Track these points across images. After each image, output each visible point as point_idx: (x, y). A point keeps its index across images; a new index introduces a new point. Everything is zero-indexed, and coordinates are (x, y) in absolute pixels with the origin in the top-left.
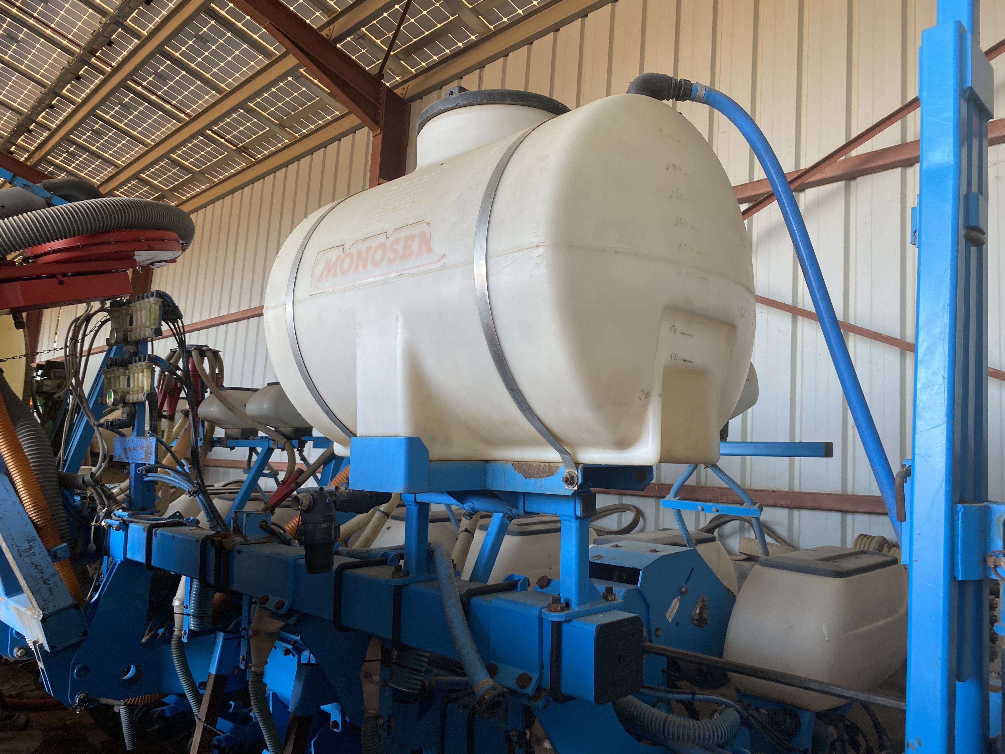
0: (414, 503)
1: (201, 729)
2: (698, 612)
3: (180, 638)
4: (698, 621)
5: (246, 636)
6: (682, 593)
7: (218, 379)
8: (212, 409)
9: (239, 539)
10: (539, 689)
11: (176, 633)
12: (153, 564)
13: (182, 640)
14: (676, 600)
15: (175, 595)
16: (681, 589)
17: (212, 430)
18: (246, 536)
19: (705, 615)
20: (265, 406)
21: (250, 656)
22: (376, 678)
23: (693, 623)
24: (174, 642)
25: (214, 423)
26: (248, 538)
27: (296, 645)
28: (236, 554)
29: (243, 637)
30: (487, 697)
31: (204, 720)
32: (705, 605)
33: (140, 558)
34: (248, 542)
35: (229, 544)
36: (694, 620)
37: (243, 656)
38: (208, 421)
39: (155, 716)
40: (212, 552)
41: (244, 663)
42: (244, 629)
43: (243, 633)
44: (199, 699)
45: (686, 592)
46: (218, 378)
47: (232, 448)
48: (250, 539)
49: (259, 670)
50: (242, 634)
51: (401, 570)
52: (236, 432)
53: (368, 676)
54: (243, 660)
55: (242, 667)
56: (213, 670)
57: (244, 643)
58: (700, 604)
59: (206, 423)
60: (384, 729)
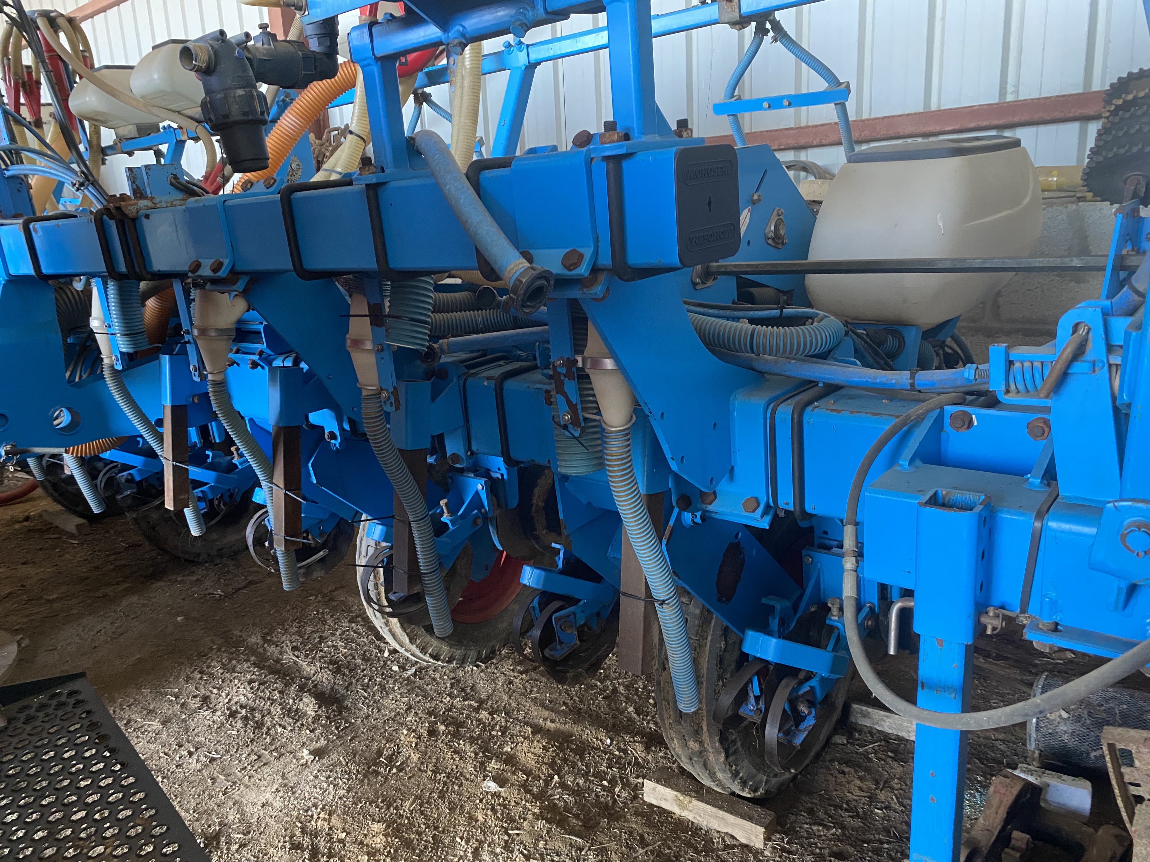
0: (372, 61)
1: (171, 469)
2: (772, 228)
3: (112, 367)
4: (773, 239)
5: (192, 341)
6: (754, 203)
7: (86, 58)
8: (88, 99)
9: (142, 203)
10: (595, 270)
11: (106, 361)
12: (44, 271)
13: (116, 367)
14: (747, 210)
15: (90, 316)
16: (752, 196)
17: (97, 133)
18: (152, 199)
19: (782, 232)
20: (156, 77)
21: (203, 363)
22: (369, 345)
23: (768, 244)
24: (107, 373)
25: (97, 122)
26: (157, 200)
27: (264, 356)
28: (145, 221)
29: (189, 342)
30: (524, 280)
31: (171, 458)
32: (781, 219)
33: (28, 269)
34: (158, 206)
35: (131, 208)
36: (769, 238)
37: (194, 366)
38: (87, 119)
39: (123, 480)
40: (113, 226)
41: (197, 374)
42: (187, 332)
43: (187, 338)
44: (160, 438)
45: (759, 200)
46: (84, 57)
47: (130, 154)
48: (160, 202)
49: (218, 378)
50: (186, 340)
51: (371, 164)
52: (130, 130)
53: (357, 343)
54: (195, 370)
55: (197, 379)
56: (168, 402)
57: (191, 349)
58: (774, 218)
59: (86, 124)
60: (391, 403)
